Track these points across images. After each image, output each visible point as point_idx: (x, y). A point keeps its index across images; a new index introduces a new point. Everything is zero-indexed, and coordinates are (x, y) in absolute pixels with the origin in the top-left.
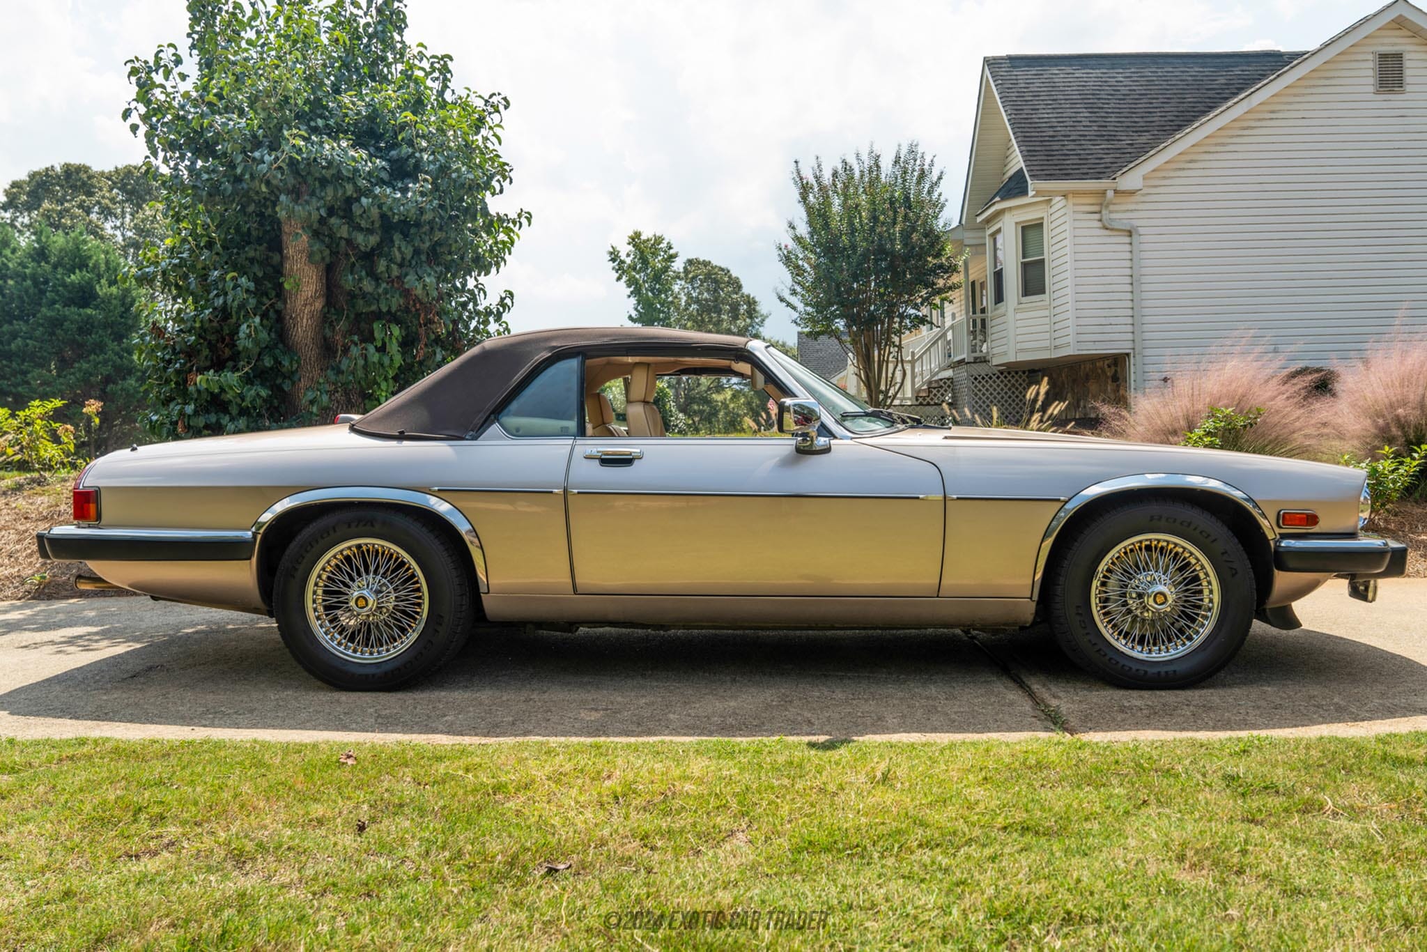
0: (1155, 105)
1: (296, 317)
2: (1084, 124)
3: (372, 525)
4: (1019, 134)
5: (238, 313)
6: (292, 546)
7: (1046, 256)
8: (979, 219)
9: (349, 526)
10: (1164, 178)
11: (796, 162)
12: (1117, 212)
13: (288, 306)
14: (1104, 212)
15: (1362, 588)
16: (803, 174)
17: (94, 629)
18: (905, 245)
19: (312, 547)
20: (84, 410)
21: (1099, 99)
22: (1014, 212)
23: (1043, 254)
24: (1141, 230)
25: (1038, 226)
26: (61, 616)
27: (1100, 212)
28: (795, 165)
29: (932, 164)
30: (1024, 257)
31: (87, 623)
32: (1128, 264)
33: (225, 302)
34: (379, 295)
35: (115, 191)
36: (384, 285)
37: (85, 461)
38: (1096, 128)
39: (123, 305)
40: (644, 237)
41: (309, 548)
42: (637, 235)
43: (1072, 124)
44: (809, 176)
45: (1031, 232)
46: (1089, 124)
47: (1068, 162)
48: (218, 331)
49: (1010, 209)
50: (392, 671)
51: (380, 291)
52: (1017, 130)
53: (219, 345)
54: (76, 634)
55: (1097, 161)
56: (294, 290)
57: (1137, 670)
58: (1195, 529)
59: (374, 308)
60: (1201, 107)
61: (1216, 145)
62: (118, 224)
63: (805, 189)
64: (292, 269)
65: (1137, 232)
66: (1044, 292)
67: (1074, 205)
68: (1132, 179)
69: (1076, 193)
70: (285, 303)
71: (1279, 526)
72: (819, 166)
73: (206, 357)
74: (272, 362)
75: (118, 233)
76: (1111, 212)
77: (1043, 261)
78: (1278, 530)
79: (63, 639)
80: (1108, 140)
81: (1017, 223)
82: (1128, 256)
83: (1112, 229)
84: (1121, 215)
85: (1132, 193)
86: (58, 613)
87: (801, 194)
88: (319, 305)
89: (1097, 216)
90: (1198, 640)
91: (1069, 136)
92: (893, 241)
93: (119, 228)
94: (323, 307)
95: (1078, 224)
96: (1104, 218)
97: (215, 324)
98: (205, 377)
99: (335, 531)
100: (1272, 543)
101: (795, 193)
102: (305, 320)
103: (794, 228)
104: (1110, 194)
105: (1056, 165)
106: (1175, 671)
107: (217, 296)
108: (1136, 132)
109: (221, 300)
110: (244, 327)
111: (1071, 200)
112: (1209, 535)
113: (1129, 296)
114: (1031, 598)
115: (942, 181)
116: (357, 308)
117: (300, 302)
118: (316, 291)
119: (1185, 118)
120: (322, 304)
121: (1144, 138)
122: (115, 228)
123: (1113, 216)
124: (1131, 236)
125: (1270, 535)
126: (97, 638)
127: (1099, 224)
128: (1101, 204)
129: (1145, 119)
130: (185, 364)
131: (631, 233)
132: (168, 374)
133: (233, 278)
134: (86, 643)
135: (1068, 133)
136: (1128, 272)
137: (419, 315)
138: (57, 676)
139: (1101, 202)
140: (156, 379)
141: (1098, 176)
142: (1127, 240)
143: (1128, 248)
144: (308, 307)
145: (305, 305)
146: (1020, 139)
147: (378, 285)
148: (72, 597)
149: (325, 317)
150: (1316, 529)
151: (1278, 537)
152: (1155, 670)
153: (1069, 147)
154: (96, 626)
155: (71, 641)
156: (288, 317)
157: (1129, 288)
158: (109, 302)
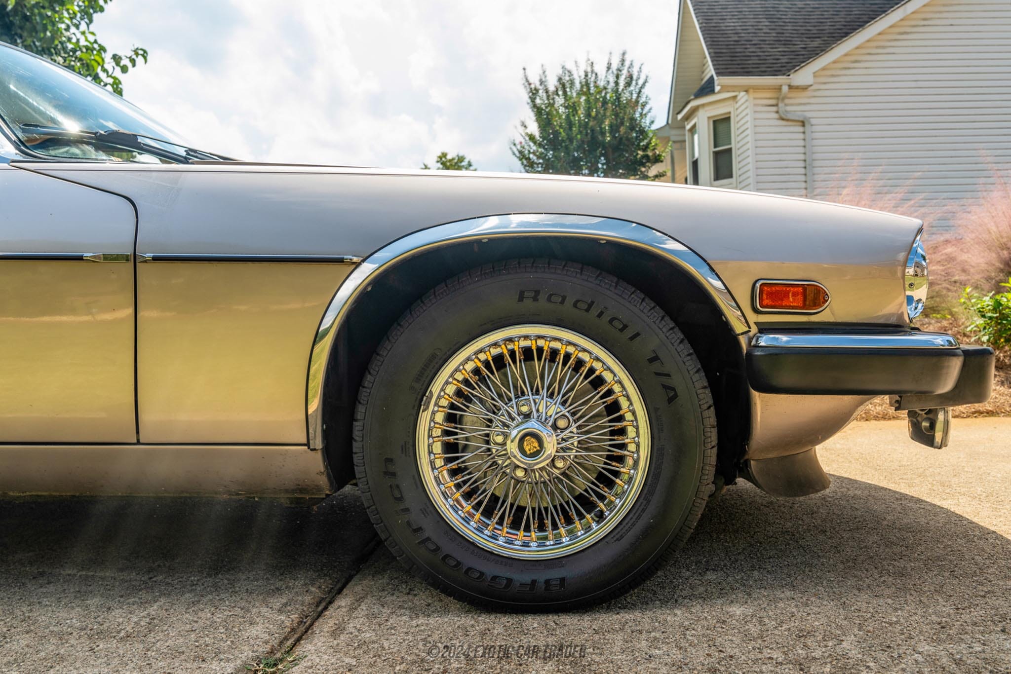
0: (826, 16)
2: (764, 31)
4: (708, 39)
7: (733, 146)
8: (680, 117)
10: (833, 76)
11: (524, 69)
12: (792, 105)
14: (780, 105)
15: (925, 424)
16: (531, 81)
18: (614, 137)
21: (778, 11)
22: (707, 108)
23: (730, 144)
24: (813, 121)
25: (727, 120)
27: (777, 105)
28: (523, 71)
29: (640, 71)
30: (715, 146)
32: (802, 150)
38: (774, 35)
40: (449, 157)
42: (444, 155)
43: (754, 31)
44: (535, 81)
45: (721, 126)
46: (768, 31)
47: (750, 62)
49: (703, 105)
52: (706, 36)
55: (774, 61)
57: (495, 578)
58: (600, 315)
60: (865, 18)
61: (877, 47)
63: (534, 93)
65: (809, 122)
66: (731, 176)
67: (755, 98)
68: (804, 76)
69: (756, 88)
71: (756, 311)
72: (544, 72)
76: (786, 105)
77: (730, 150)
78: (752, 318)
80: (785, 44)
81: (709, 118)
82: (802, 143)
83: (788, 120)
84: (795, 107)
85: (805, 88)
87: (530, 98)
89: (775, 109)
90: (613, 520)
91: (751, 41)
92: (603, 134)
95: (758, 116)
96: (781, 110)
100: (743, 341)
101: (525, 97)
103: (525, 127)
104: (785, 89)
105: (738, 64)
106: (563, 580)
108: (809, 38)
111: (752, 94)
112: (625, 327)
113: (803, 178)
114: (308, 444)
115: (647, 84)
119: (851, 27)
121: (816, 43)
123: (789, 108)
124: (804, 126)
125: (739, 327)
127: (776, 116)
128: (778, 98)
129: (817, 28)
131: (439, 154)
135: (751, 38)
136: (802, 157)
139: (778, 97)
141: (775, 73)
142: (801, 129)
143: (801, 136)
146: (708, 43)
150: (824, 316)
151: (754, 330)
152: (527, 578)
153: (751, 50)
157: (803, 171)
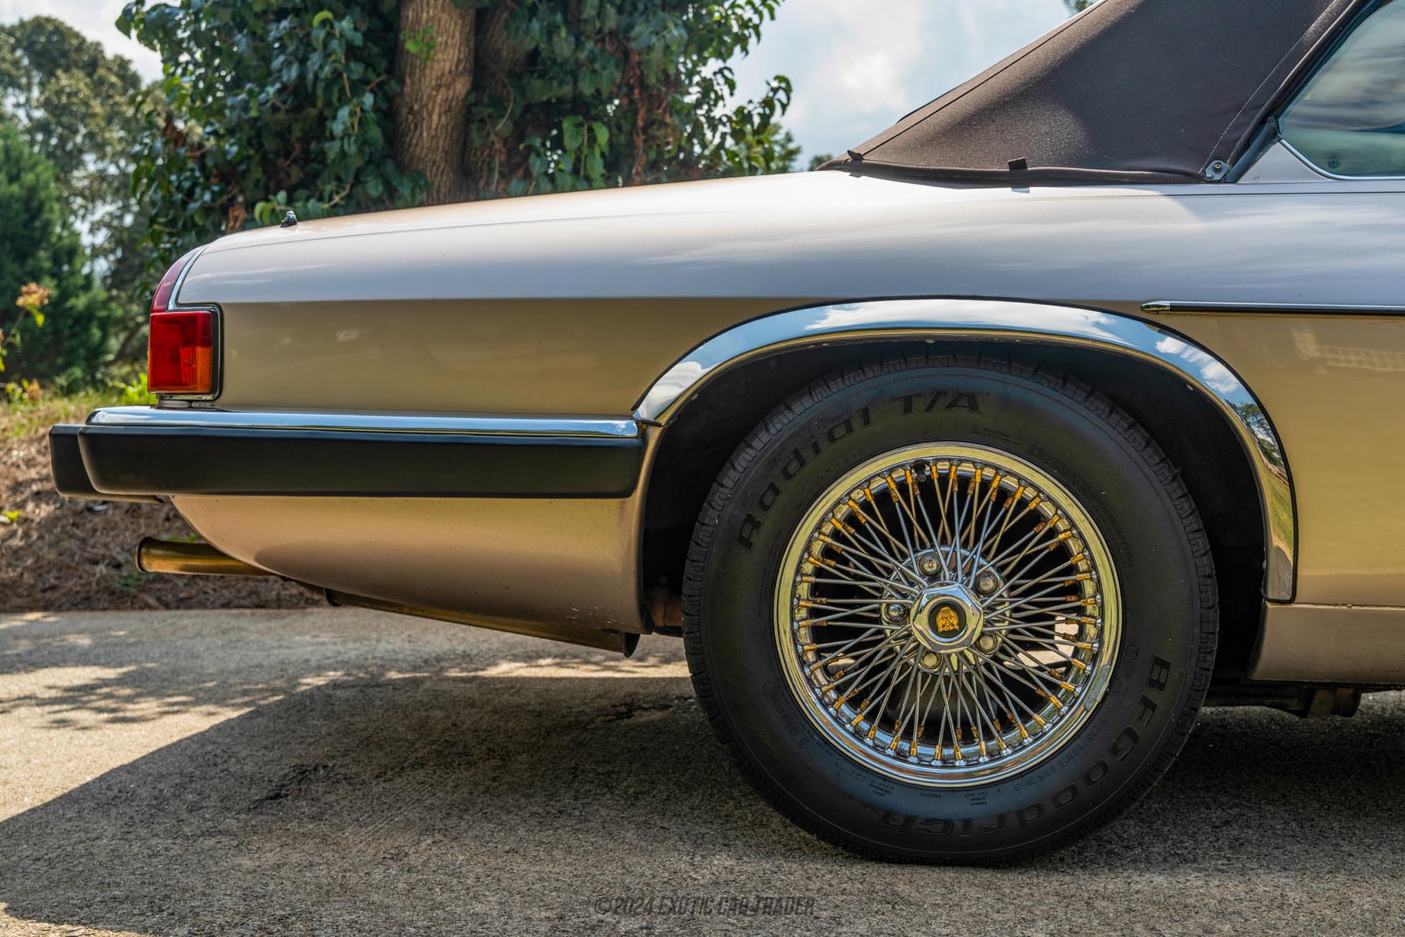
1: (420, 111)
3: (973, 407)
5: (328, 89)
6: (744, 458)
9: (908, 409)
13: (407, 90)
17: (110, 673)
19: (803, 463)
20: (21, 301)
26: (24, 645)
31: (83, 659)
33: (302, 76)
34: (578, 64)
35: (19, 53)
36: (590, 45)
37: (20, 385)
39: (28, 210)
41: (792, 468)
48: (283, 135)
50: (1020, 813)
51: (583, 56)
53: (281, 162)
54: (77, 682)
56: (424, 56)
59: (567, 90)
62: (22, 99)
64: (418, 20)
70: (402, 82)
73: (258, 182)
74: (381, 188)
75: (21, 113)
79: (53, 693)
86: (16, 638)
88: (461, 87)
93: (23, 105)
94: (468, 93)
97: (281, 116)
98: (269, 206)
99: (867, 422)
102: (435, 117)
107: (288, 64)
109: (294, 72)
110: (344, 113)
116: (528, 94)
117: (430, 80)
118: (459, 61)
120: (468, 86)
122: (18, 105)
126: (127, 691)
130: (221, 193)
132: (188, 213)
133: (324, 23)
134: (111, 704)
137: (636, 113)
138: (85, 788)
140: (165, 224)
144: (443, 91)
145: (438, 87)
147: (579, 44)
148: (32, 609)
149: (469, 111)
154: (107, 665)
155: (76, 696)
156: (404, 111)
158: (9, 206)
